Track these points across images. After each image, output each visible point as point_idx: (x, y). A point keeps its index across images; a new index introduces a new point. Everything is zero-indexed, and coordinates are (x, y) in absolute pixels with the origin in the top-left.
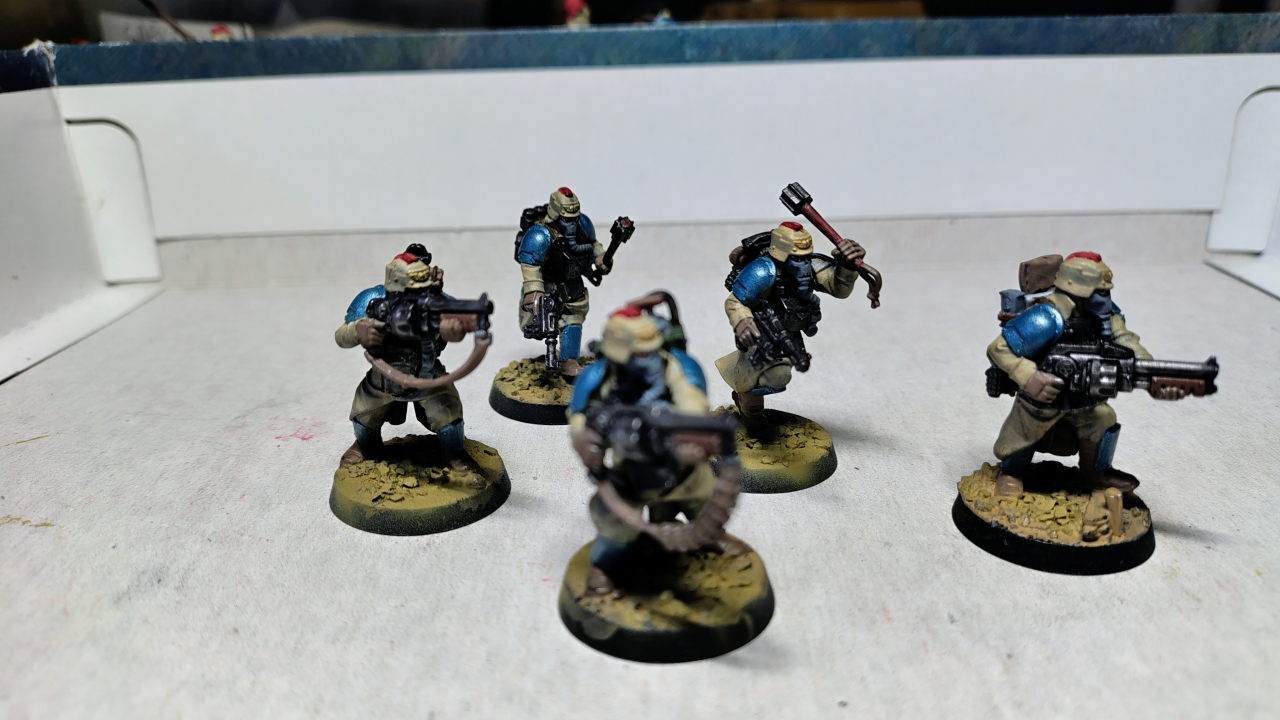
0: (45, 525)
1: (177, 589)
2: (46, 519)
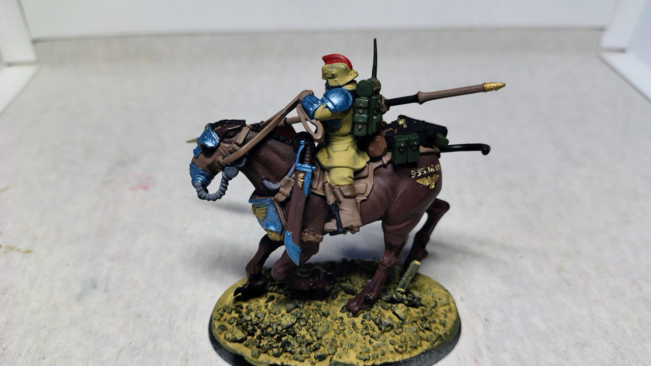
0: (28, 252)
1: (106, 291)
2: (28, 247)
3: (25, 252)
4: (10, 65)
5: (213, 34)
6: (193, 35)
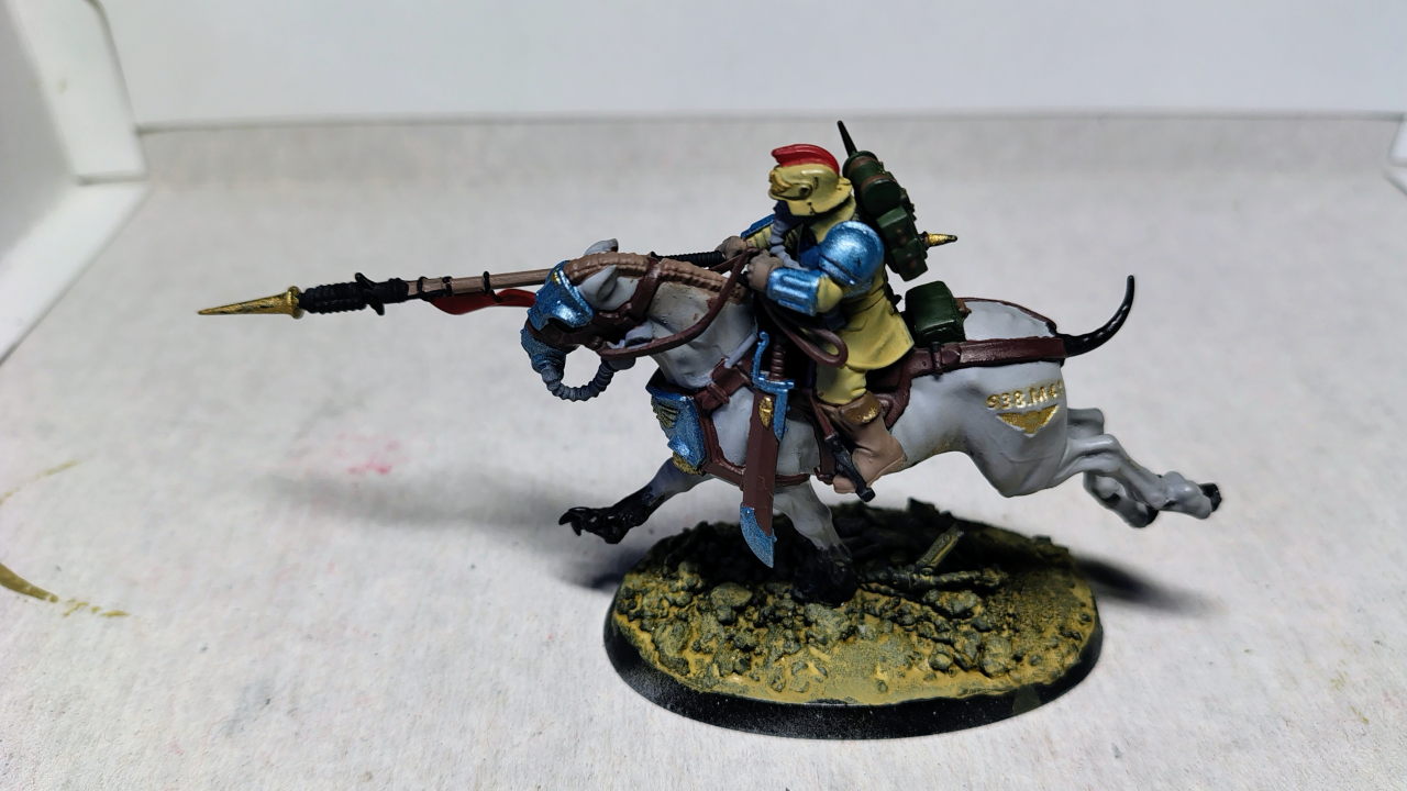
0: (118, 614)
2: (117, 604)
3: (110, 615)
4: (87, 181)
5: (532, 122)
6: (487, 122)
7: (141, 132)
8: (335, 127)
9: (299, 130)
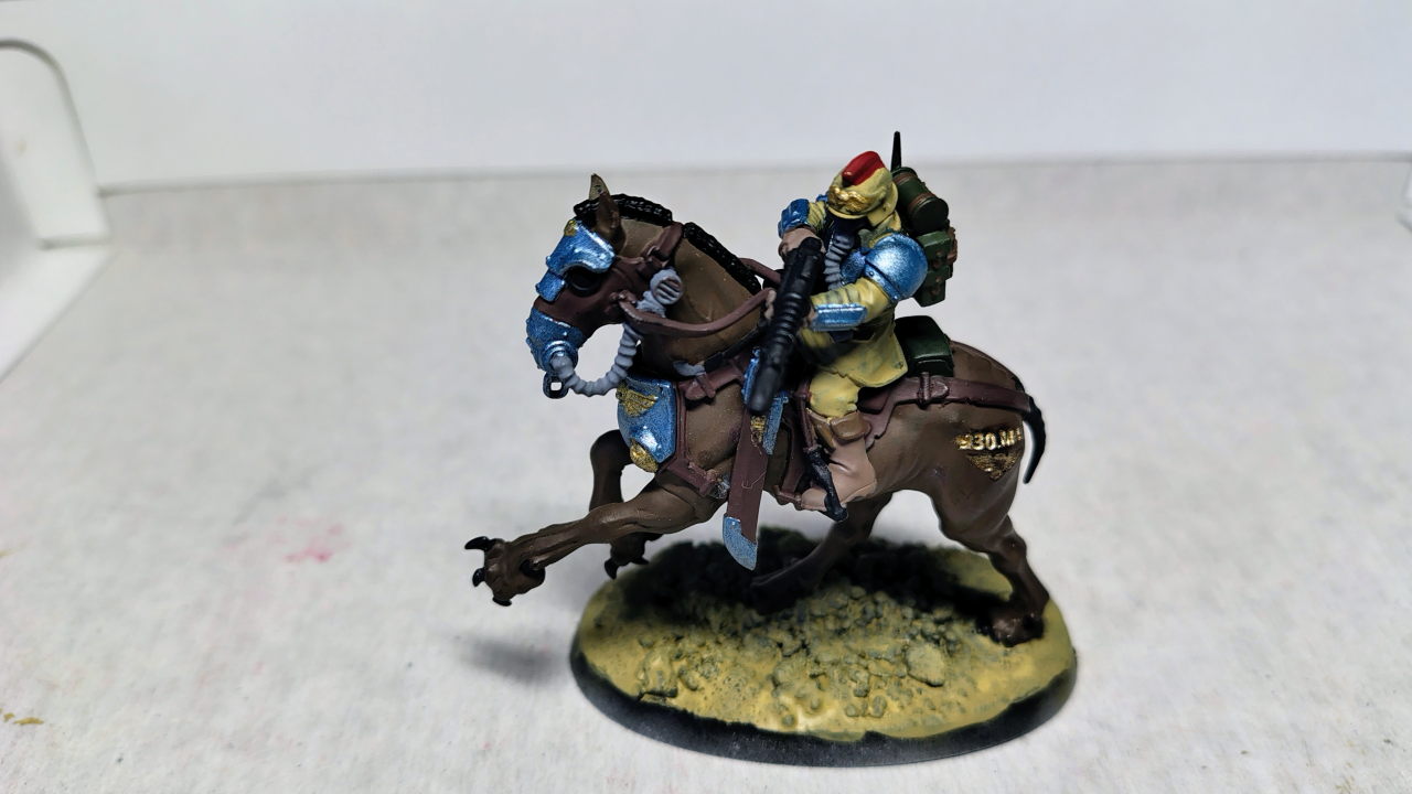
0: (33, 721)
2: (32, 711)
3: (23, 723)
4: (49, 245)
7: (104, 194)
8: (301, 186)
9: (266, 190)
